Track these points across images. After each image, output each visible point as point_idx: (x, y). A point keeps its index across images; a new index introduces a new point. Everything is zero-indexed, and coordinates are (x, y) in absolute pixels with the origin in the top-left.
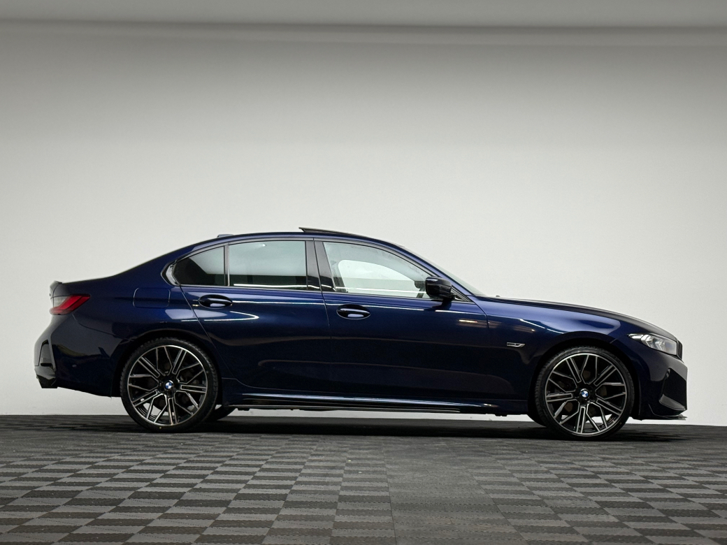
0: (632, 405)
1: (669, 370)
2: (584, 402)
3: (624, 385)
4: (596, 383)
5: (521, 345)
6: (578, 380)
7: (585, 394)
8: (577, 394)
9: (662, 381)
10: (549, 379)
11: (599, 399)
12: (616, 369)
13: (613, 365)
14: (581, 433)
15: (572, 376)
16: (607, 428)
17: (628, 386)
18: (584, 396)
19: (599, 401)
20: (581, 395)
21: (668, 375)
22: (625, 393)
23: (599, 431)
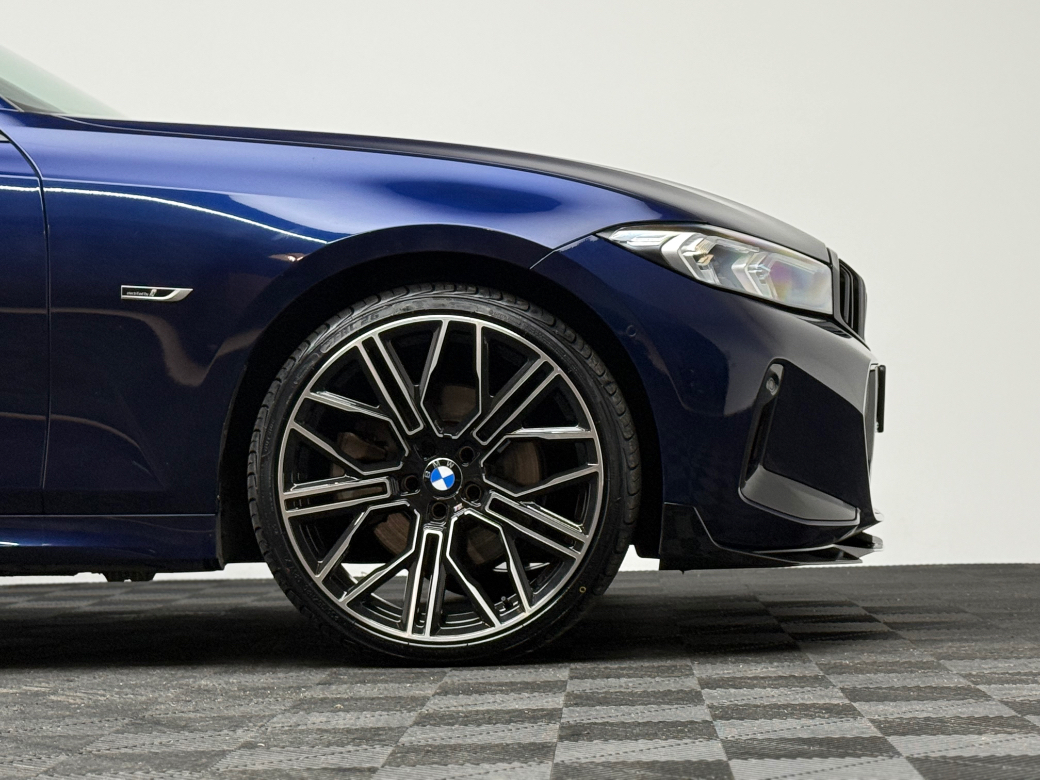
0: (630, 516)
1: (778, 370)
2: (438, 509)
3: (593, 434)
4: (483, 435)
5: (177, 293)
6: (413, 424)
7: (443, 476)
8: (413, 479)
9: (749, 412)
10: (292, 424)
11: (494, 495)
12: (558, 371)
13: (544, 358)
14: (426, 636)
15: (386, 410)
16: (529, 610)
17: (608, 437)
18: (440, 485)
19: (497, 506)
20: (428, 482)
21: (772, 389)
22: (597, 467)
23: (499, 626)
